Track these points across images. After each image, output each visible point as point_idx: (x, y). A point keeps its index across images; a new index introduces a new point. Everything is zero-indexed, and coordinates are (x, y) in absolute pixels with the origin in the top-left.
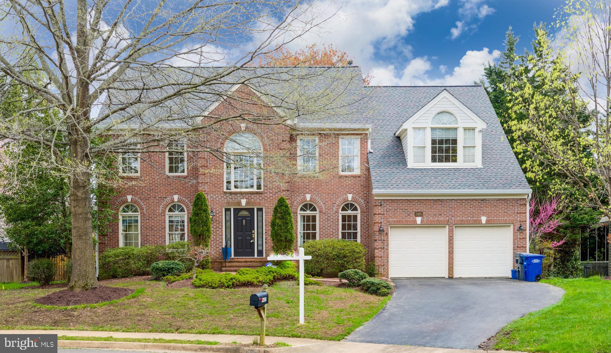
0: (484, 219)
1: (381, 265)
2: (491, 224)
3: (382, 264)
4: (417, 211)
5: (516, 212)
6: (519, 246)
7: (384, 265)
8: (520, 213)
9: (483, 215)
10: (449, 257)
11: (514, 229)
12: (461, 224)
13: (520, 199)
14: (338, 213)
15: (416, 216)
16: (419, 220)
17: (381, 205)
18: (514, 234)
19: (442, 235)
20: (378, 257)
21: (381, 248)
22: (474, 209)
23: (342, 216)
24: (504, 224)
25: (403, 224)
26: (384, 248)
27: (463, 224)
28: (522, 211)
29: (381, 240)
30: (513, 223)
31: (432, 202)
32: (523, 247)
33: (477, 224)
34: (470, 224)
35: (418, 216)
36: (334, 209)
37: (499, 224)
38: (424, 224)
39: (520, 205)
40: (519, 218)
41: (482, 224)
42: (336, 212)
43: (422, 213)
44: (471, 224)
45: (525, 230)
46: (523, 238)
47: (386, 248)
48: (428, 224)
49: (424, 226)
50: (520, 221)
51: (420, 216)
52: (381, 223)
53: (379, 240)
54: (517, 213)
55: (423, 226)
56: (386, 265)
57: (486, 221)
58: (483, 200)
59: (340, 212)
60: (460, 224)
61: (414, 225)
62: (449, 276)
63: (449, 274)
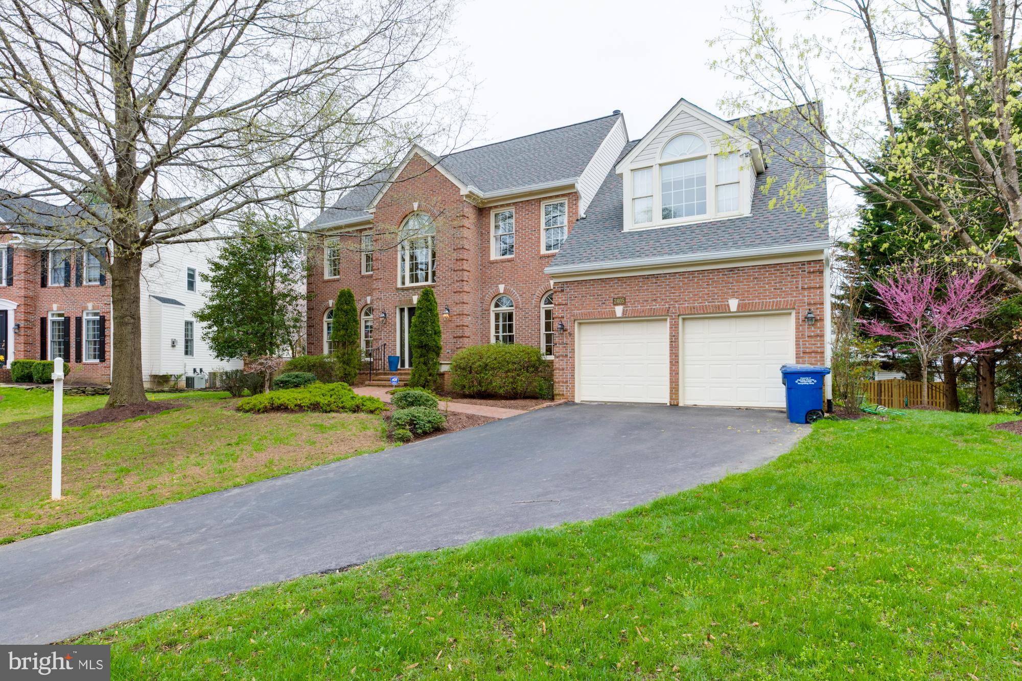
0: (733, 304)
1: (563, 382)
2: (748, 311)
3: (565, 380)
4: (616, 296)
5: (800, 286)
6: (807, 350)
7: (567, 382)
8: (809, 288)
9: (733, 296)
10: (671, 370)
11: (797, 319)
12: (691, 314)
13: (809, 262)
14: (540, 307)
15: (614, 305)
16: (619, 310)
17: (562, 291)
18: (797, 328)
19: (660, 334)
20: (559, 369)
21: (562, 356)
22: (716, 287)
23: (546, 311)
24: (776, 310)
25: (595, 319)
26: (566, 356)
27: (695, 314)
28: (812, 285)
29: (563, 343)
30: (794, 308)
31: (642, 280)
32: (816, 352)
33: (720, 313)
34: (707, 313)
35: (617, 304)
36: (533, 302)
37: (765, 311)
38: (628, 317)
39: (809, 272)
40: (806, 298)
41: (730, 312)
42: (536, 306)
43: (625, 299)
44: (711, 313)
45: (822, 320)
46: (817, 336)
47: (569, 355)
48: (634, 317)
49: (628, 319)
50: (809, 304)
51: (622, 304)
52: (563, 317)
53: (560, 344)
54: (803, 288)
55: (626, 319)
56: (571, 381)
57: (739, 306)
58: (732, 270)
59: (542, 305)
60: (688, 314)
61: (613, 320)
62: (670, 402)
63: (671, 399)
